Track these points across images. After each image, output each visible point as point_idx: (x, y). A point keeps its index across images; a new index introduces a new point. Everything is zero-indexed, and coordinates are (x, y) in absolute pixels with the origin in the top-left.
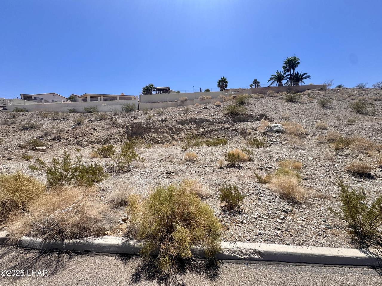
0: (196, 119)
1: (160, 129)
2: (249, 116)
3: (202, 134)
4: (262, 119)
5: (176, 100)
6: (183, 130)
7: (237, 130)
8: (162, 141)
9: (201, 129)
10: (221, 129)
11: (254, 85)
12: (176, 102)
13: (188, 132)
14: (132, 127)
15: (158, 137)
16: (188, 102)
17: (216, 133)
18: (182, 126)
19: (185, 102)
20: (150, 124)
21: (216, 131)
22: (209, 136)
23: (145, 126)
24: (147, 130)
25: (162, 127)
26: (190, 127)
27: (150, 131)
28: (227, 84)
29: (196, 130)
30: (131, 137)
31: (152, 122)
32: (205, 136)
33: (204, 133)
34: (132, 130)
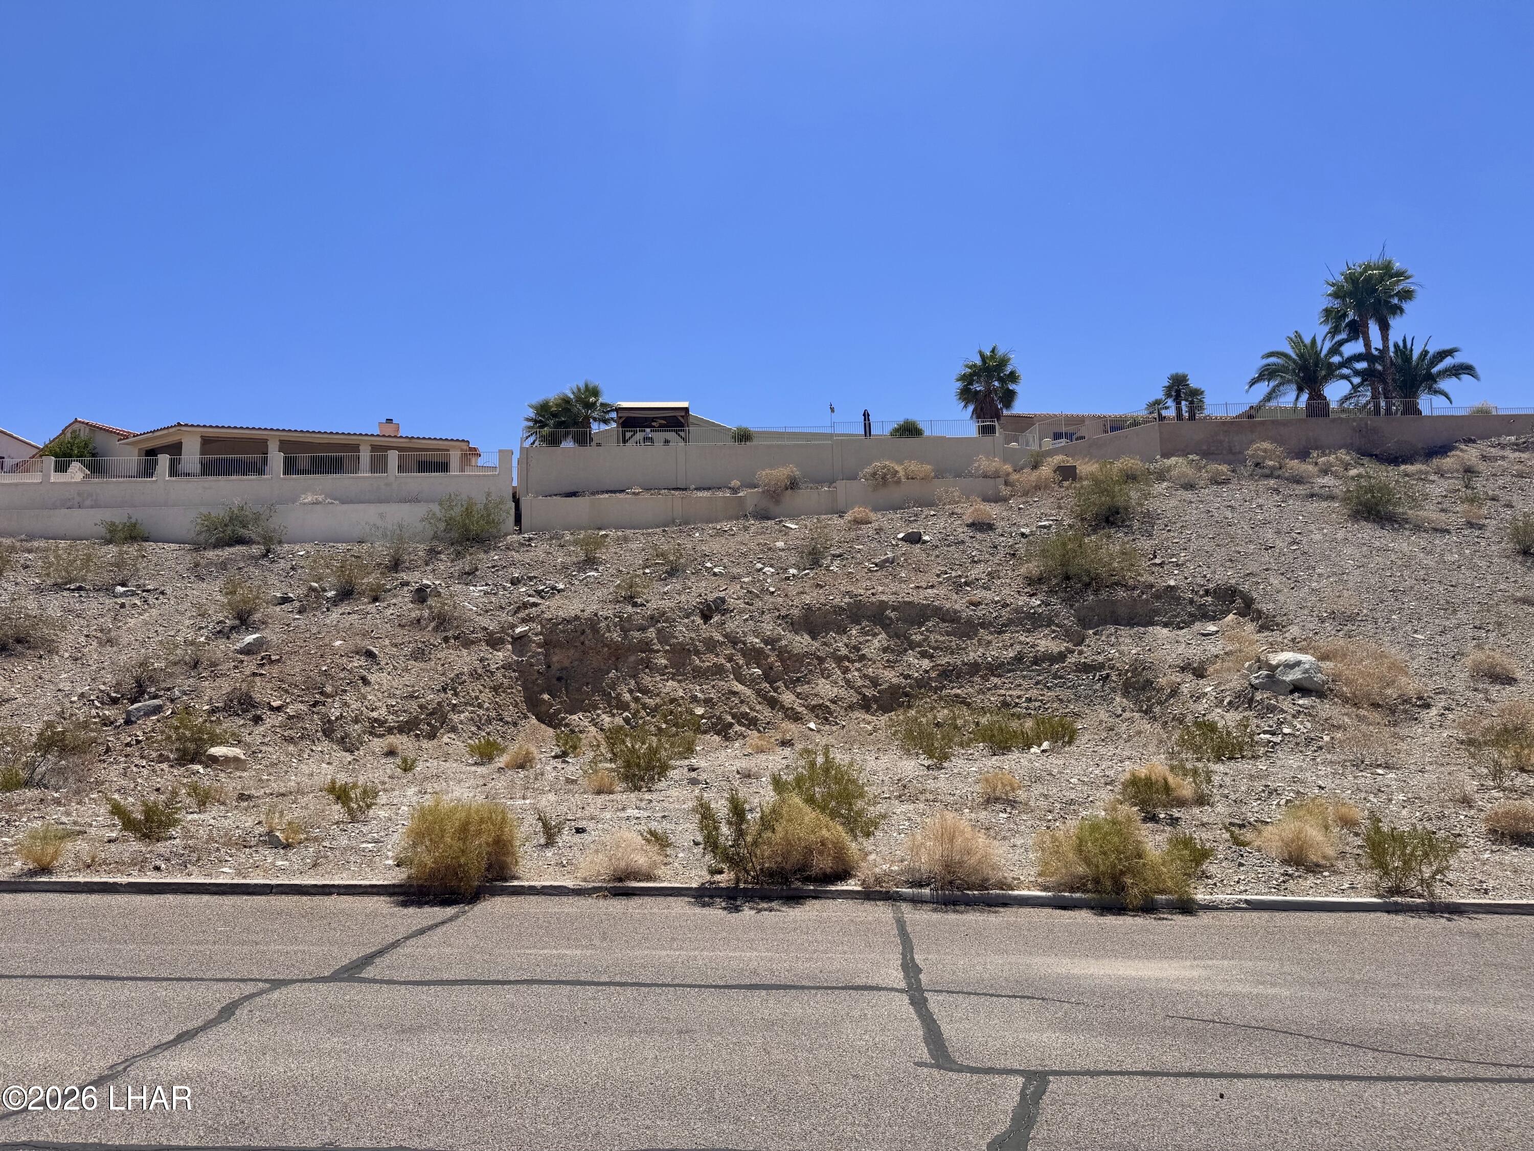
0: (883, 605)
1: (697, 653)
2: (1157, 596)
3: (922, 683)
4: (1226, 613)
5: (735, 483)
6: (821, 660)
7: (1102, 666)
8: (719, 718)
9: (911, 657)
10: (1019, 658)
11: (1170, 403)
12: (735, 490)
13: (846, 671)
14: (546, 644)
15: (694, 699)
16: (805, 497)
17: (995, 680)
18: (813, 638)
19: (789, 491)
20: (643, 629)
21: (995, 669)
22: (957, 696)
23: (616, 636)
24: (632, 659)
25: (711, 645)
26: (857, 649)
27: (648, 665)
28: (1012, 387)
29: (890, 664)
30: (546, 697)
31: (652, 617)
32: (941, 698)
33: (929, 678)
34: (546, 656)
